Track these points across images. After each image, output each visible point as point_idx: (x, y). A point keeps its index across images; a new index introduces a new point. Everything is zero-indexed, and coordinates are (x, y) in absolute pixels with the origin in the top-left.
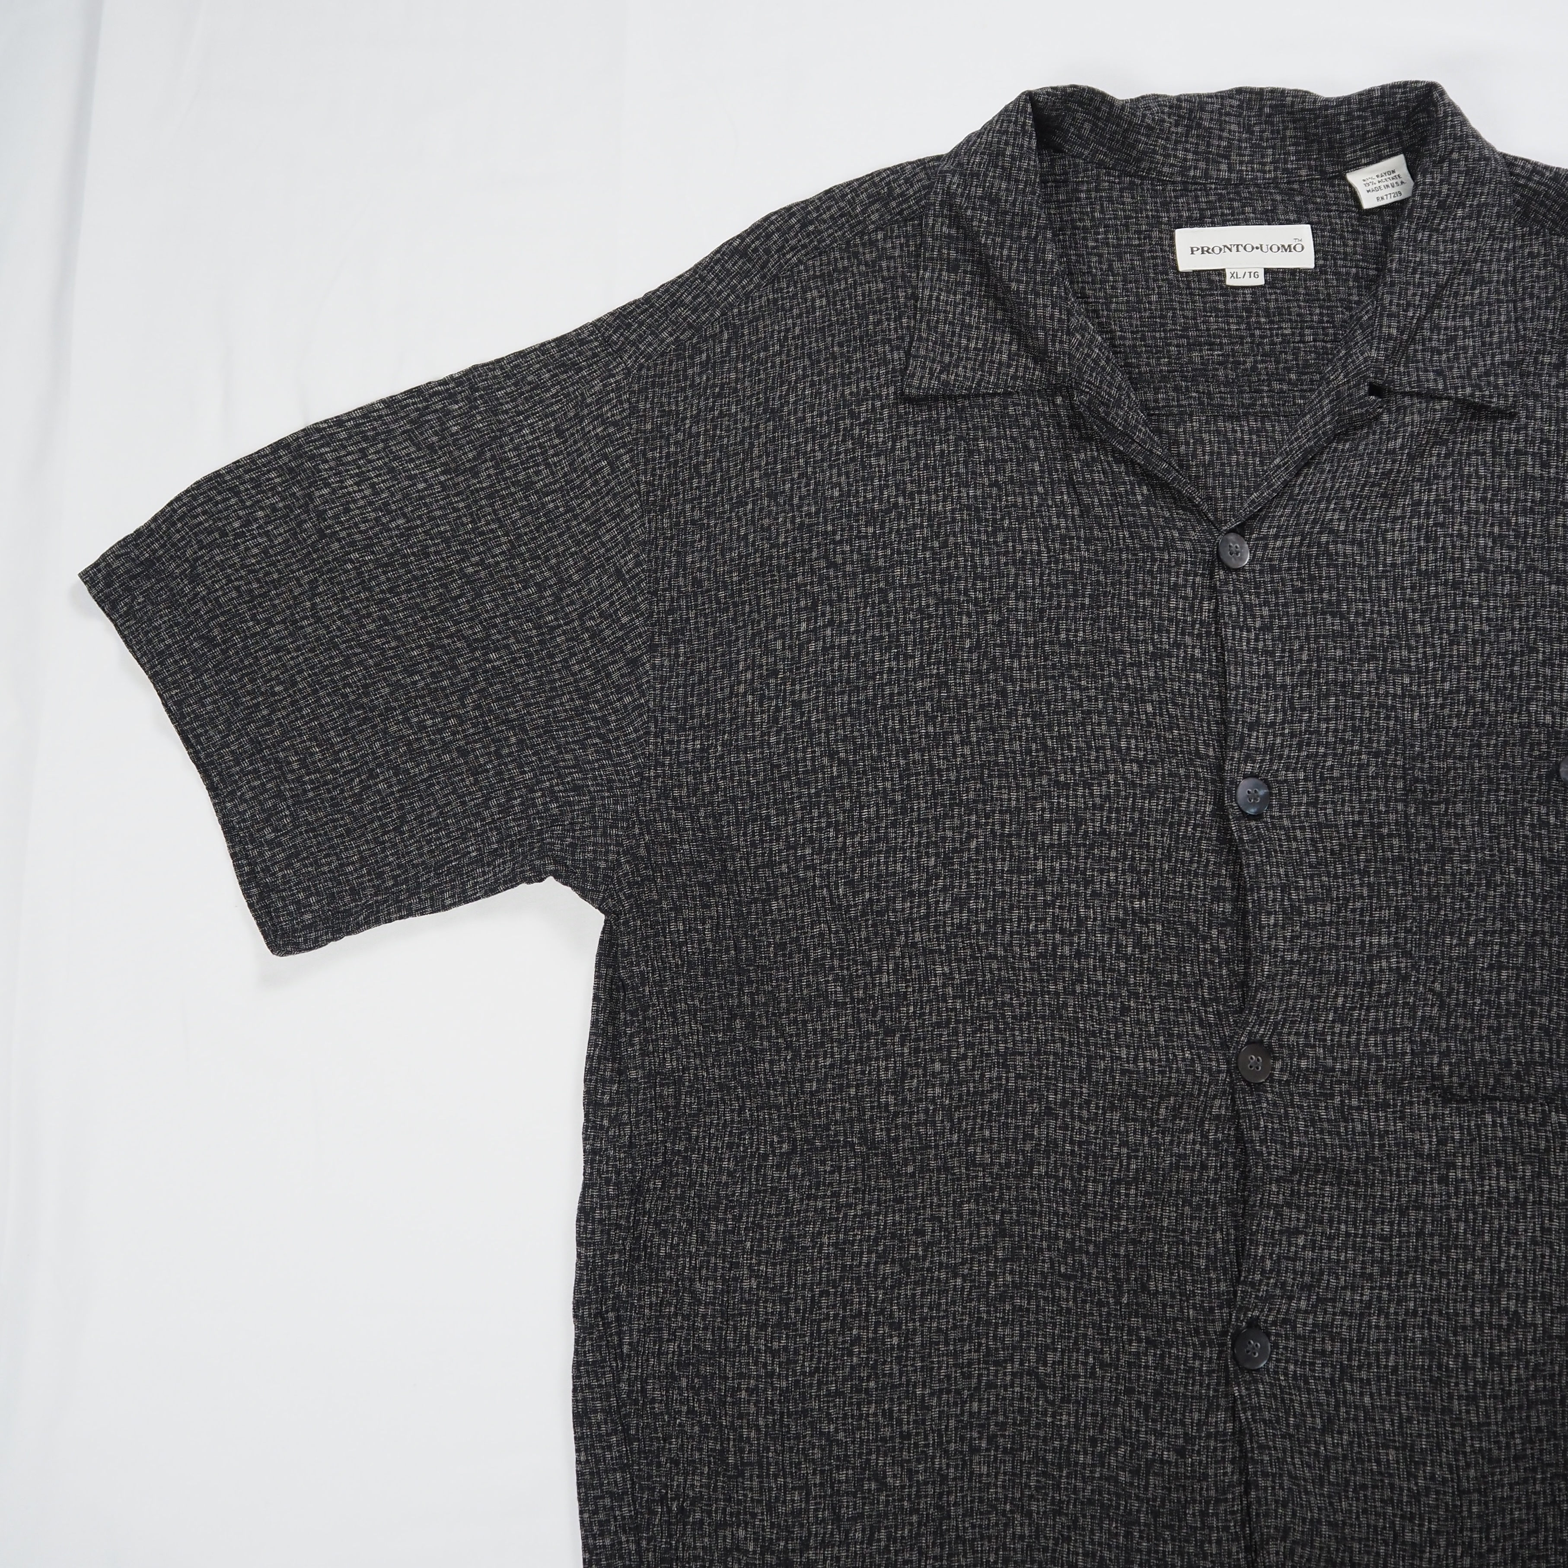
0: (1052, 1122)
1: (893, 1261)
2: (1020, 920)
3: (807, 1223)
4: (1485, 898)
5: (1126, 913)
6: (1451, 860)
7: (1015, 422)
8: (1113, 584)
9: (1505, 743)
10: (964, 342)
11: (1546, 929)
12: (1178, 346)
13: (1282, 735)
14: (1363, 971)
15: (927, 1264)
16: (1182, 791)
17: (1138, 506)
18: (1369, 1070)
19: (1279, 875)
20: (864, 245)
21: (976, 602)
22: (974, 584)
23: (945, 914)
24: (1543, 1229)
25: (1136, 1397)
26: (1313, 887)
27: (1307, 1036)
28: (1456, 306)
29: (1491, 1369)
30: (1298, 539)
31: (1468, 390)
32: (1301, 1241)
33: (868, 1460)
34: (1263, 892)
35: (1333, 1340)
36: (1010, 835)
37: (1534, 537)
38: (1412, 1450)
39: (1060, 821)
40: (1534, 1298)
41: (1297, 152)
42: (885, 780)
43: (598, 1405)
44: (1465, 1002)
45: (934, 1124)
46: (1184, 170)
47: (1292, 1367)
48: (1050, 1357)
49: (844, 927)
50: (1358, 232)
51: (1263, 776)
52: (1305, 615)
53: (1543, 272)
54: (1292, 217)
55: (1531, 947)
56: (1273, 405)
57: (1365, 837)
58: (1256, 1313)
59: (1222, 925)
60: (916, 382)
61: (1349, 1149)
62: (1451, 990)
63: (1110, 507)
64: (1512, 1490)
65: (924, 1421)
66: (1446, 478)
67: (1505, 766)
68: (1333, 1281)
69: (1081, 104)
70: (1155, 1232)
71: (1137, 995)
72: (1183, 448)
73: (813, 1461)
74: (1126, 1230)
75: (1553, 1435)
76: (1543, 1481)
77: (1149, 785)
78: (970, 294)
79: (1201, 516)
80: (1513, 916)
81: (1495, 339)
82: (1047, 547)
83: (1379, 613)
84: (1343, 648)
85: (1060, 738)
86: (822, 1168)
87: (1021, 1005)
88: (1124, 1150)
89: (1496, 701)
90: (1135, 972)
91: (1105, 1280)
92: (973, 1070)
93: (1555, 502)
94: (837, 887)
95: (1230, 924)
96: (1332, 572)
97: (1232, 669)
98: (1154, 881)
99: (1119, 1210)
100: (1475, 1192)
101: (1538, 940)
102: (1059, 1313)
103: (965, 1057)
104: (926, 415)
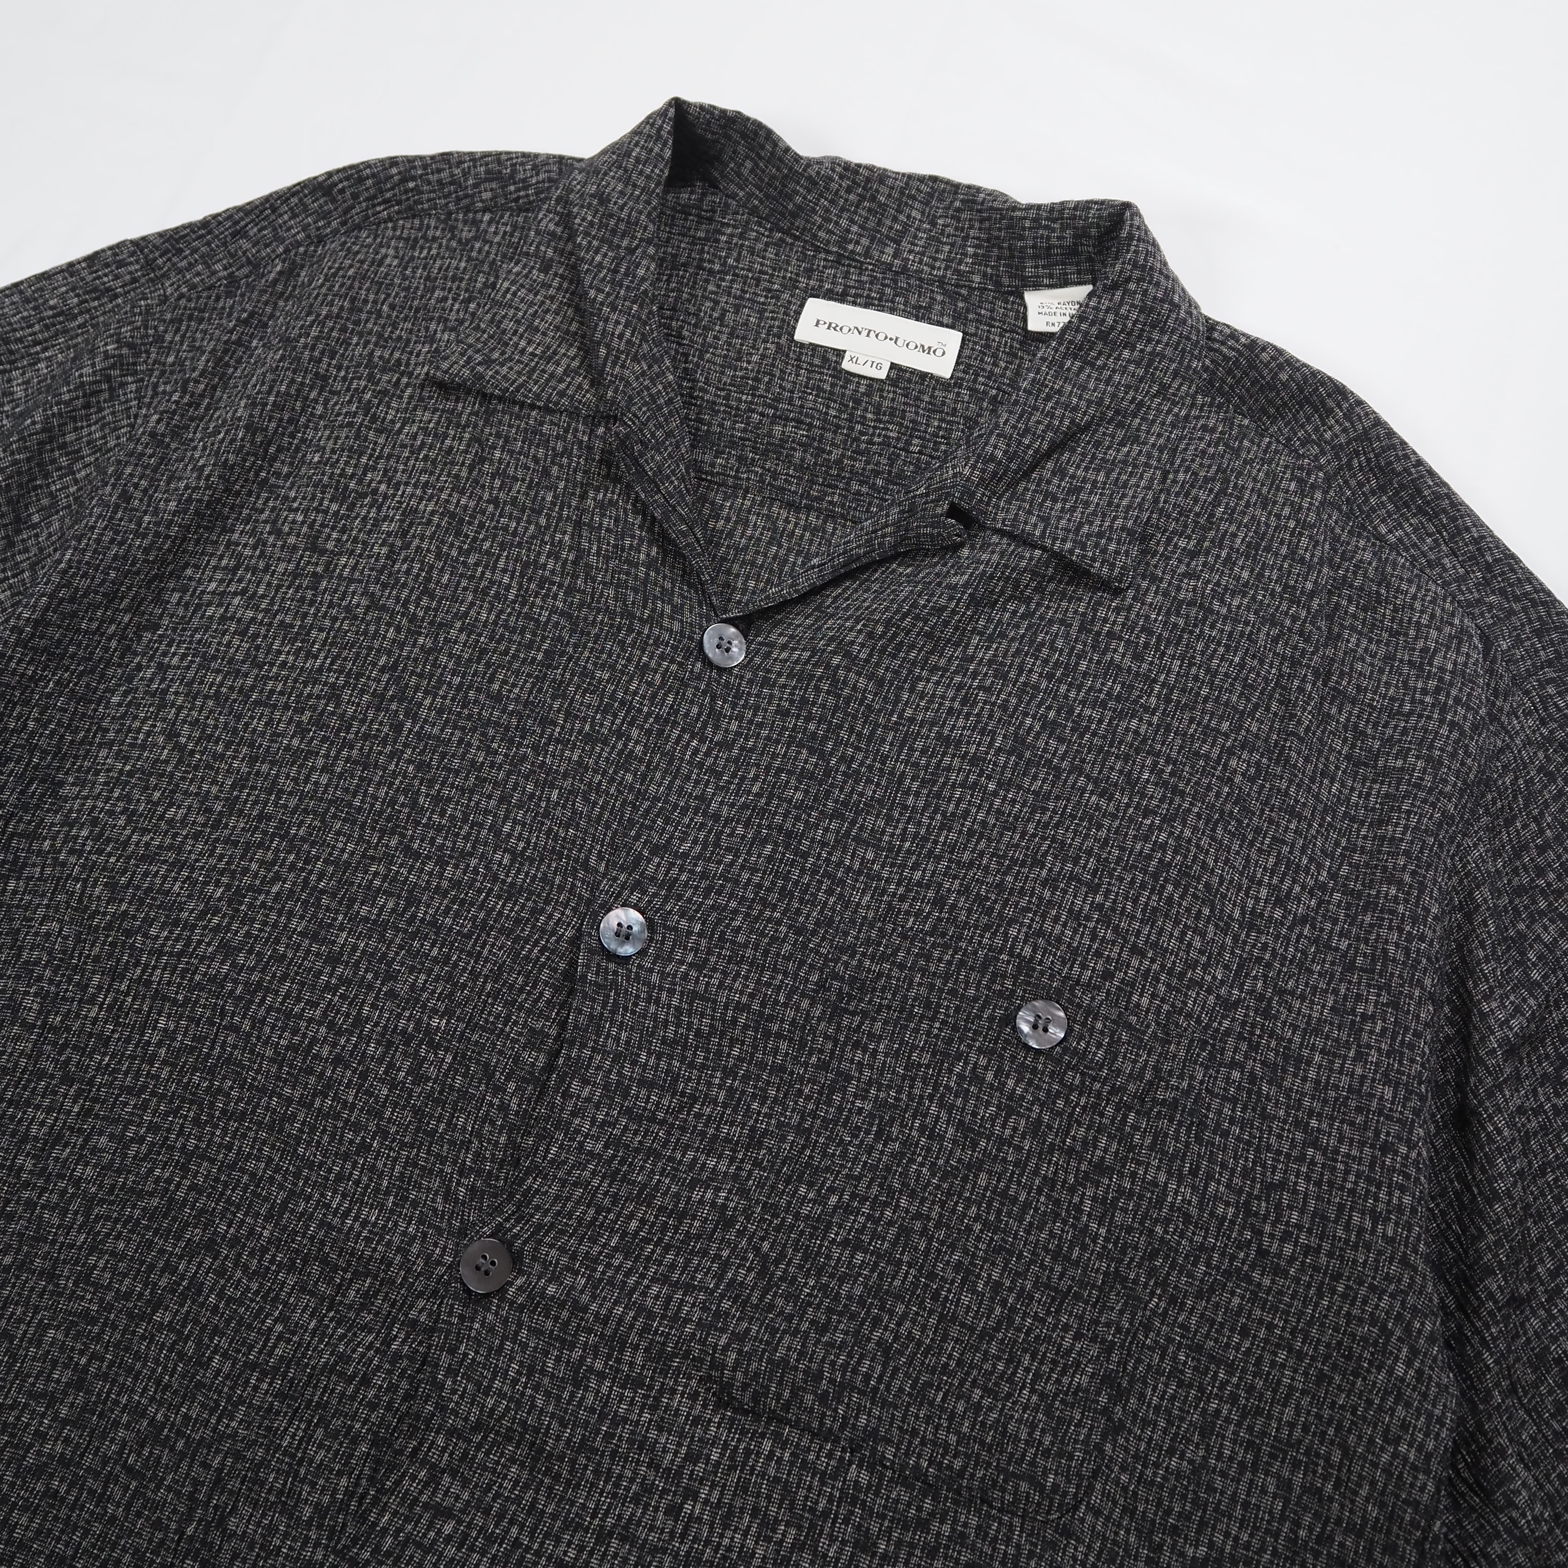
0: (208, 1262)
2: (287, 996)
4: (870, 1150)
5: (417, 1029)
6: (844, 1090)
7: (545, 443)
8: (576, 646)
9: (962, 963)
10: (523, 343)
11: (934, 1215)
12: (762, 414)
13: (692, 872)
14: (677, 1196)
16: (547, 902)
17: (636, 565)
18: (632, 1326)
19: (617, 1039)
20: (465, 222)
21: (413, 619)
22: (419, 599)
23: (202, 959)
26: (656, 1068)
27: (573, 1257)
28: (1094, 457)
30: (806, 655)
31: (1068, 545)
32: (448, 1529)
34: (587, 1052)
36: (323, 892)
37: (1094, 734)
39: (386, 893)
41: (975, 255)
42: (214, 782)
44: (794, 1278)
45: (64, 1212)
46: (843, 241)
49: (78, 935)
50: (1015, 356)
51: (650, 914)
52: (777, 742)
53: (1211, 450)
54: (946, 320)
55: (906, 1232)
56: (843, 506)
57: (746, 1027)
59: (524, 1080)
60: (445, 365)
61: (563, 1425)
62: (782, 1255)
63: (607, 559)
66: (1013, 639)
67: (953, 992)
69: (744, 136)
70: (267, 1451)
71: (385, 1134)
72: (720, 523)
74: (234, 1436)
77: (512, 885)
78: (552, 298)
79: (705, 597)
80: (896, 1185)
81: (1125, 502)
82: (520, 585)
83: (870, 768)
84: (806, 792)
85: (437, 799)
87: (240, 1099)
88: (279, 1328)
89: (970, 911)
90: (396, 1105)
91: (178, 1494)
92: (143, 1160)
93: (1135, 702)
94: (94, 886)
95: (535, 1081)
96: (831, 700)
97: (658, 775)
98: (468, 999)
99: (236, 1406)
100: (708, 1542)
101: (918, 1225)
102: (99, 1518)
103: (142, 1140)
104: (450, 405)
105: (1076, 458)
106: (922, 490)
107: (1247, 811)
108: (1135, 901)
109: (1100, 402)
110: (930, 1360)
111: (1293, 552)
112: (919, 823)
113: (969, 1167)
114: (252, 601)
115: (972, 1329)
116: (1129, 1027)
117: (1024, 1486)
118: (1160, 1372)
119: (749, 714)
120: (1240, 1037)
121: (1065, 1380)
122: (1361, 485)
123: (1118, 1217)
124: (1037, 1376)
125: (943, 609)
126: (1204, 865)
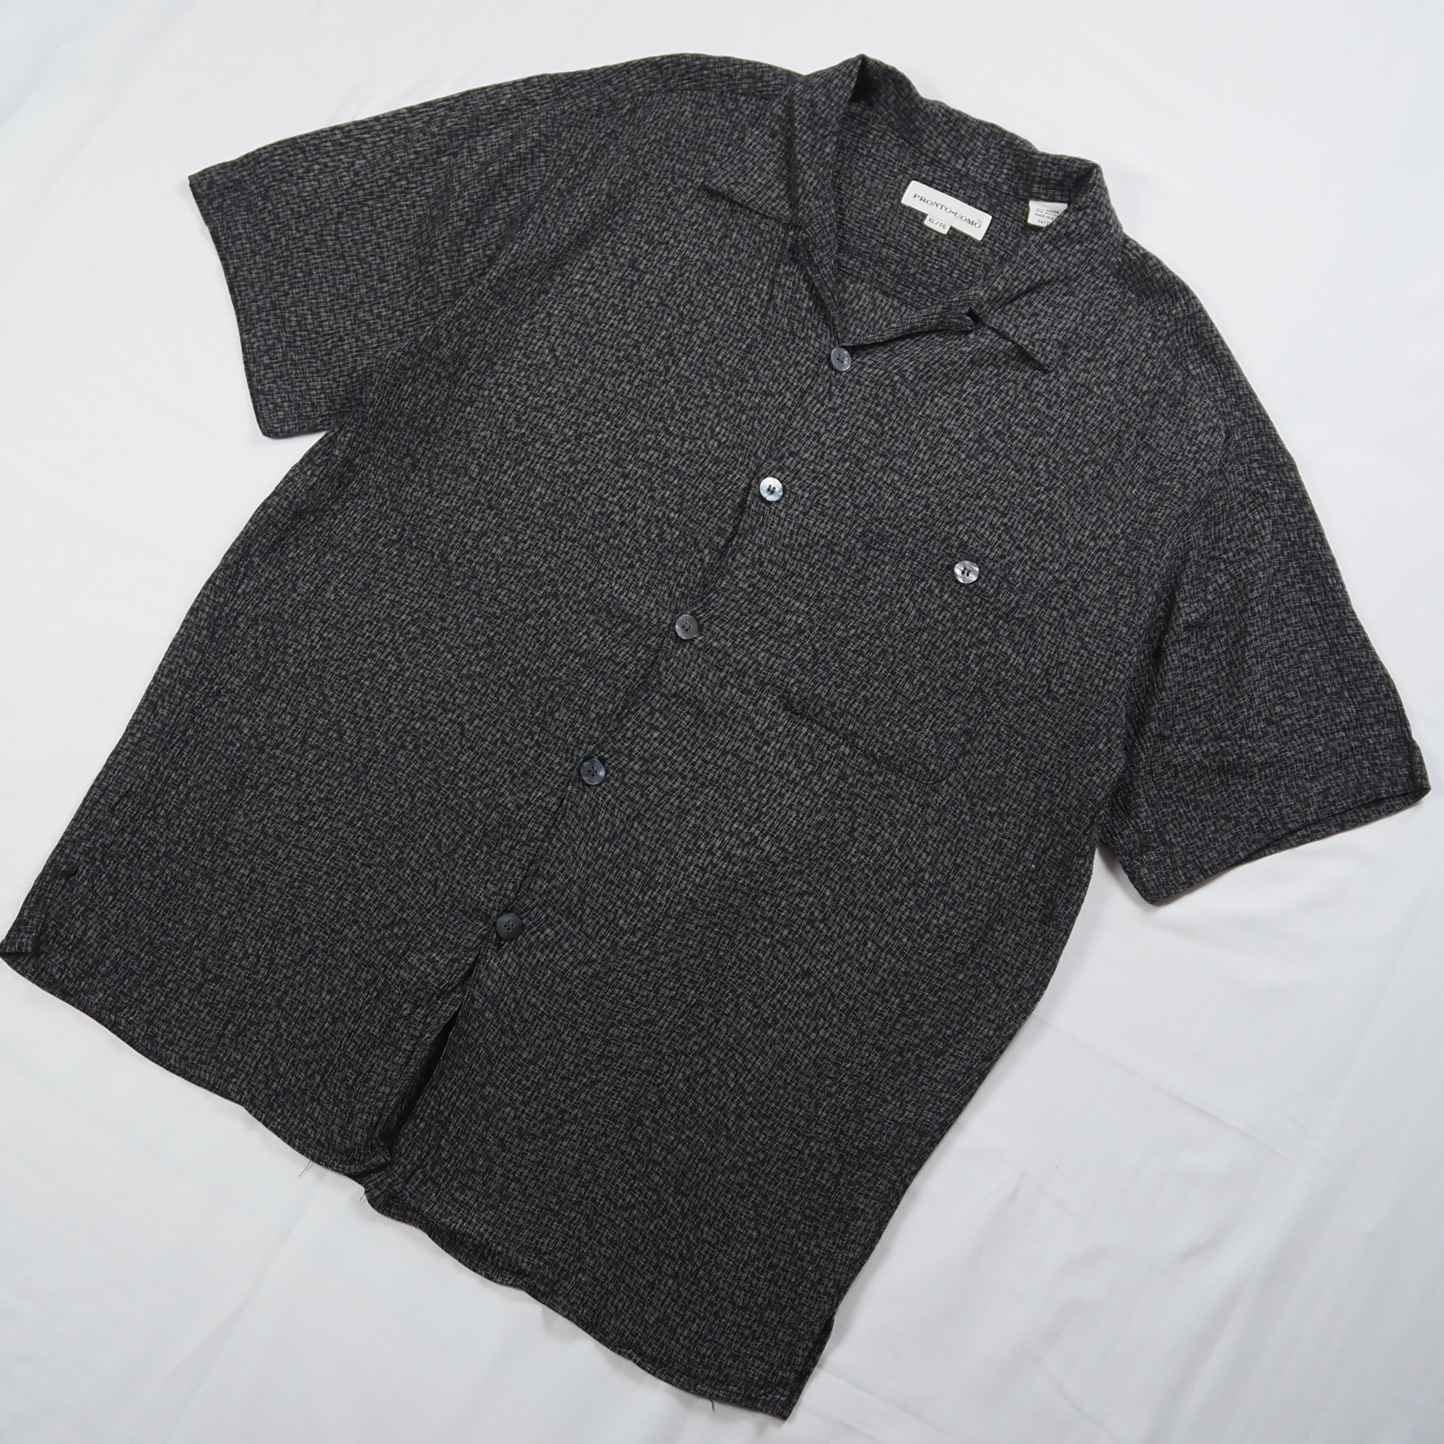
0: (553, 602)
1: (419, 627)
2: (601, 489)
3: (383, 581)
4: (874, 613)
5: (663, 516)
6: (866, 584)
7: (761, 234)
8: (764, 344)
9: (933, 537)
10: (756, 176)
11: (899, 647)
12: (877, 241)
13: (808, 468)
14: (779, 615)
15: (437, 638)
16: (734, 469)
17: (801, 309)
18: (750, 668)
19: (761, 539)
20: (730, 99)
21: (681, 314)
22: (685, 305)
23: (561, 463)
24: (799, 802)
25: (512, 767)
26: (777, 556)
27: (727, 632)
28: (1049, 299)
29: (724, 860)
30: (881, 372)
31: (1026, 343)
32: (656, 735)
33: (340, 721)
34: (746, 542)
35: (642, 796)
36: (623, 442)
37: (1019, 441)
38: (652, 879)
39: (656, 450)
40: (772, 836)
41: (1007, 174)
42: (572, 378)
43: (207, 609)
44: (829, 661)
45: (486, 567)
46: (937, 152)
47: (610, 797)
48: (476, 723)
49: (500, 440)
50: (1018, 235)
51: (785, 484)
52: (860, 413)
53: (1111, 307)
54: (984, 208)
55: (884, 651)
56: (912, 299)
57: (823, 546)
58: (607, 756)
59: (713, 549)
60: (714, 181)
61: (713, 702)
62: (825, 651)
63: (786, 303)
64: (696, 928)
65: (384, 717)
66: (988, 386)
67: (926, 550)
68: (661, 766)
69: (894, 81)
70: (576, 688)
71: (643, 562)
72: (847, 295)
73: (309, 705)
74: (560, 678)
75: (738, 912)
76: (718, 932)
77: (717, 457)
78: (774, 153)
79: (834, 333)
80: (884, 630)
81: (1060, 326)
82: (738, 308)
83: (904, 435)
84: (871, 441)
85: (684, 408)
86: (408, 557)
87: (574, 532)
88: (585, 637)
89: (941, 514)
90: (649, 549)
91: (532, 699)
92: (526, 550)
93: (1044, 429)
94: (509, 417)
95: (718, 551)
96: (890, 398)
97: (798, 417)
98: (690, 507)
99: (562, 666)
100: (772, 764)
101: (890, 650)
102: (496, 702)
103: (525, 542)
104: (712, 203)
105: (1039, 298)
106: (956, 299)
107: (1087, 493)
108: (1023, 525)
109: (1058, 270)
110: (886, 708)
111: (1141, 369)
112: (924, 467)
113: (920, 629)
114: (598, 289)
115: (908, 699)
116: (1008, 582)
117: (920, 767)
118: (990, 734)
119: (847, 397)
120: (1061, 597)
121: (947, 728)
122: (1185, 341)
123: (985, 665)
124: (934, 724)
125: (956, 362)
126: (1061, 515)
